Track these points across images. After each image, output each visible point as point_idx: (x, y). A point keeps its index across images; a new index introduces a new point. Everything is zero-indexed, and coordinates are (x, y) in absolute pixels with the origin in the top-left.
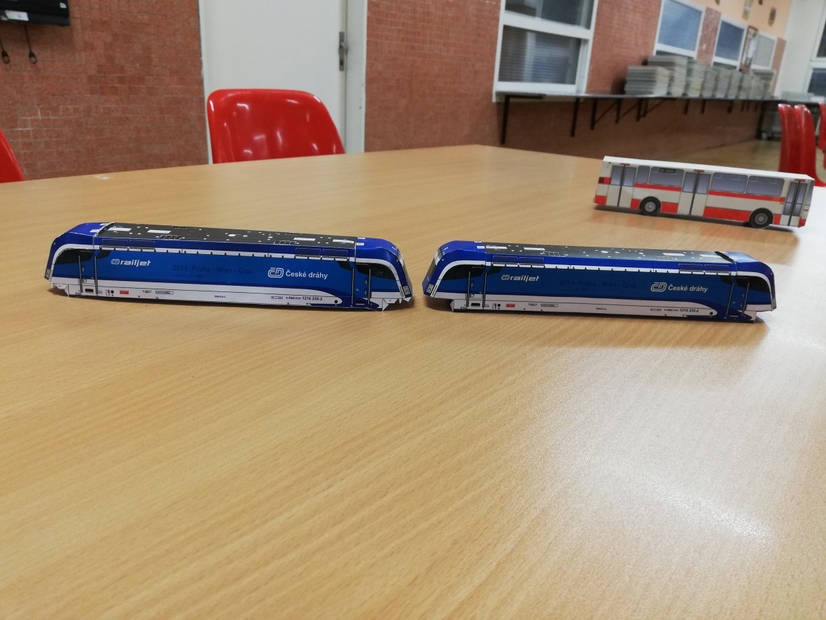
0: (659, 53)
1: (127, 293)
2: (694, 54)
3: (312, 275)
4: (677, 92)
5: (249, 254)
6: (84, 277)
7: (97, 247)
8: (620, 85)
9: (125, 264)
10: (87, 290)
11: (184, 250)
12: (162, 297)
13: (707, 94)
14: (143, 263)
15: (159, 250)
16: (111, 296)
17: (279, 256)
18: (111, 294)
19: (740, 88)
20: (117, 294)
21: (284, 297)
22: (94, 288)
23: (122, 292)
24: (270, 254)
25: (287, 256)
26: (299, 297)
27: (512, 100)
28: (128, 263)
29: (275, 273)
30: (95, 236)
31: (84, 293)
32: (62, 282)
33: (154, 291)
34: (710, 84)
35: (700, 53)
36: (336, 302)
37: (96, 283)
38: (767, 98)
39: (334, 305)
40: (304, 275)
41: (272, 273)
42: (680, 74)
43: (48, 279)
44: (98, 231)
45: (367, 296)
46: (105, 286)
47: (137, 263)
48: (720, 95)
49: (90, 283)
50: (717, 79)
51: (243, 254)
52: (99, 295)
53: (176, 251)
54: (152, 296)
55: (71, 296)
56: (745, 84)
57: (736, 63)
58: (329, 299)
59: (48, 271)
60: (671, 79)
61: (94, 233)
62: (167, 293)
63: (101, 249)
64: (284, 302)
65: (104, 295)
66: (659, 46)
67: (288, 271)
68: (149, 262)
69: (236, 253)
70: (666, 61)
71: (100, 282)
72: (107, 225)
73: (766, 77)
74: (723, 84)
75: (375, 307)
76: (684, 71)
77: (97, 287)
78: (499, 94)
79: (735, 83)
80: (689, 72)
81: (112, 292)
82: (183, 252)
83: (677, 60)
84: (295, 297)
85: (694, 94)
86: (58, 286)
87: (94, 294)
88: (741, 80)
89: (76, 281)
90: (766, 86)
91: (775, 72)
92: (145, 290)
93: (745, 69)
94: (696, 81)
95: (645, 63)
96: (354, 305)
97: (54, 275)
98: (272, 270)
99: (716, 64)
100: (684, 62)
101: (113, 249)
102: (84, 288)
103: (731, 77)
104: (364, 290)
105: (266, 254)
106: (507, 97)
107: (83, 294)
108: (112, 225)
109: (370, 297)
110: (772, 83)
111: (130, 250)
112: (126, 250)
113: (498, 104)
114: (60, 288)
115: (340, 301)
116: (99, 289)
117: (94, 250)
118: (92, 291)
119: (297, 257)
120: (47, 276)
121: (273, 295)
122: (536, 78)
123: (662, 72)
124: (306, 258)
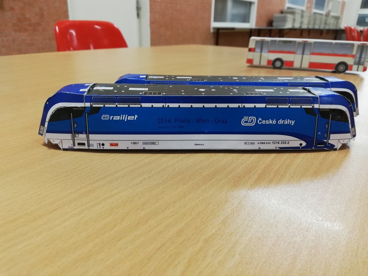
0: (288, 8)
1: (117, 145)
2: (304, 8)
3: (281, 122)
4: (297, 26)
5: (225, 105)
6: (75, 132)
7: (88, 105)
8: (270, 23)
9: (114, 119)
10: (79, 144)
11: (167, 104)
12: (148, 147)
13: (311, 27)
14: (130, 118)
15: (144, 105)
16: (102, 148)
17: (251, 105)
18: (102, 146)
19: (326, 24)
20: (107, 147)
21: (256, 142)
22: (86, 142)
23: (111, 145)
24: (243, 104)
25: (259, 105)
26: (269, 142)
27: (220, 31)
28: (117, 118)
29: (248, 121)
30: (85, 94)
31: (77, 147)
32: (55, 138)
33: (141, 143)
34: (312, 22)
35: (307, 8)
36: (301, 144)
37: (88, 137)
38: (338, 28)
39: (298, 148)
40: (274, 122)
41: (245, 122)
42: (298, 17)
43: (42, 135)
44: (86, 90)
45: (326, 138)
46: (96, 139)
47: (125, 118)
48: (317, 27)
49: (82, 137)
50: (315, 19)
51: (219, 105)
52: (91, 148)
53: (160, 105)
54: (140, 147)
55: (65, 150)
56: (328, 22)
57: (324, 12)
58: (295, 142)
59: (42, 128)
60: (294, 20)
61: (84, 92)
62: (153, 143)
63: (91, 106)
64: (255, 147)
65: (95, 147)
66: (288, 5)
67: (260, 119)
68: (136, 116)
69: (212, 105)
70: (292, 12)
71: (92, 136)
72: (91, 85)
73: (337, 18)
74: (318, 22)
75: (331, 148)
76: (300, 16)
77: (88, 140)
78: (214, 28)
79: (323, 22)
80: (302, 16)
81: (103, 145)
82: (167, 106)
83: (296, 11)
84: (266, 142)
85: (305, 26)
86: (51, 141)
87: (86, 147)
88: (326, 20)
89: (69, 136)
90: (337, 23)
91: (341, 16)
92: (133, 142)
93: (327, 15)
94: (306, 21)
95: (282, 12)
96: (316, 147)
97: (48, 131)
98: (245, 119)
99: (315, 13)
100: (300, 12)
101: (102, 106)
102: (76, 142)
103: (321, 19)
104: (324, 134)
105: (240, 105)
106: (218, 30)
107: (75, 148)
108: (94, 85)
109: (329, 139)
110: (340, 21)
111: (119, 106)
112: (115, 106)
113: (214, 33)
114: (53, 143)
115: (304, 144)
116: (91, 142)
117: (85, 108)
118: (84, 144)
119: (268, 106)
120: (41, 132)
121: (246, 141)
122: (233, 20)
123: (290, 17)
124: (276, 106)
